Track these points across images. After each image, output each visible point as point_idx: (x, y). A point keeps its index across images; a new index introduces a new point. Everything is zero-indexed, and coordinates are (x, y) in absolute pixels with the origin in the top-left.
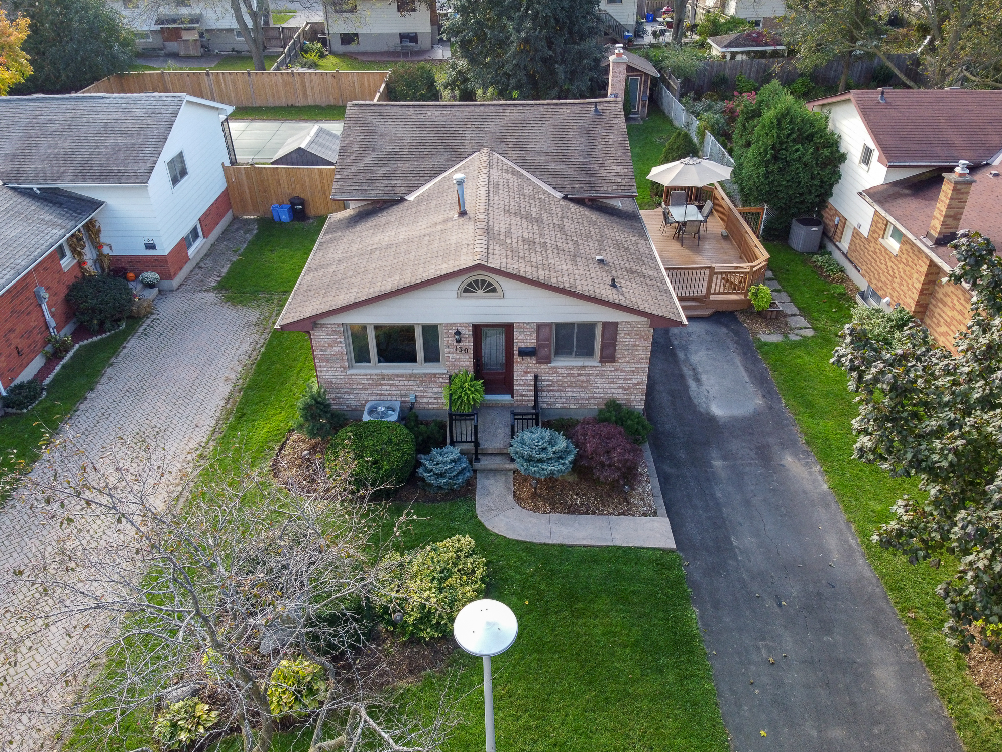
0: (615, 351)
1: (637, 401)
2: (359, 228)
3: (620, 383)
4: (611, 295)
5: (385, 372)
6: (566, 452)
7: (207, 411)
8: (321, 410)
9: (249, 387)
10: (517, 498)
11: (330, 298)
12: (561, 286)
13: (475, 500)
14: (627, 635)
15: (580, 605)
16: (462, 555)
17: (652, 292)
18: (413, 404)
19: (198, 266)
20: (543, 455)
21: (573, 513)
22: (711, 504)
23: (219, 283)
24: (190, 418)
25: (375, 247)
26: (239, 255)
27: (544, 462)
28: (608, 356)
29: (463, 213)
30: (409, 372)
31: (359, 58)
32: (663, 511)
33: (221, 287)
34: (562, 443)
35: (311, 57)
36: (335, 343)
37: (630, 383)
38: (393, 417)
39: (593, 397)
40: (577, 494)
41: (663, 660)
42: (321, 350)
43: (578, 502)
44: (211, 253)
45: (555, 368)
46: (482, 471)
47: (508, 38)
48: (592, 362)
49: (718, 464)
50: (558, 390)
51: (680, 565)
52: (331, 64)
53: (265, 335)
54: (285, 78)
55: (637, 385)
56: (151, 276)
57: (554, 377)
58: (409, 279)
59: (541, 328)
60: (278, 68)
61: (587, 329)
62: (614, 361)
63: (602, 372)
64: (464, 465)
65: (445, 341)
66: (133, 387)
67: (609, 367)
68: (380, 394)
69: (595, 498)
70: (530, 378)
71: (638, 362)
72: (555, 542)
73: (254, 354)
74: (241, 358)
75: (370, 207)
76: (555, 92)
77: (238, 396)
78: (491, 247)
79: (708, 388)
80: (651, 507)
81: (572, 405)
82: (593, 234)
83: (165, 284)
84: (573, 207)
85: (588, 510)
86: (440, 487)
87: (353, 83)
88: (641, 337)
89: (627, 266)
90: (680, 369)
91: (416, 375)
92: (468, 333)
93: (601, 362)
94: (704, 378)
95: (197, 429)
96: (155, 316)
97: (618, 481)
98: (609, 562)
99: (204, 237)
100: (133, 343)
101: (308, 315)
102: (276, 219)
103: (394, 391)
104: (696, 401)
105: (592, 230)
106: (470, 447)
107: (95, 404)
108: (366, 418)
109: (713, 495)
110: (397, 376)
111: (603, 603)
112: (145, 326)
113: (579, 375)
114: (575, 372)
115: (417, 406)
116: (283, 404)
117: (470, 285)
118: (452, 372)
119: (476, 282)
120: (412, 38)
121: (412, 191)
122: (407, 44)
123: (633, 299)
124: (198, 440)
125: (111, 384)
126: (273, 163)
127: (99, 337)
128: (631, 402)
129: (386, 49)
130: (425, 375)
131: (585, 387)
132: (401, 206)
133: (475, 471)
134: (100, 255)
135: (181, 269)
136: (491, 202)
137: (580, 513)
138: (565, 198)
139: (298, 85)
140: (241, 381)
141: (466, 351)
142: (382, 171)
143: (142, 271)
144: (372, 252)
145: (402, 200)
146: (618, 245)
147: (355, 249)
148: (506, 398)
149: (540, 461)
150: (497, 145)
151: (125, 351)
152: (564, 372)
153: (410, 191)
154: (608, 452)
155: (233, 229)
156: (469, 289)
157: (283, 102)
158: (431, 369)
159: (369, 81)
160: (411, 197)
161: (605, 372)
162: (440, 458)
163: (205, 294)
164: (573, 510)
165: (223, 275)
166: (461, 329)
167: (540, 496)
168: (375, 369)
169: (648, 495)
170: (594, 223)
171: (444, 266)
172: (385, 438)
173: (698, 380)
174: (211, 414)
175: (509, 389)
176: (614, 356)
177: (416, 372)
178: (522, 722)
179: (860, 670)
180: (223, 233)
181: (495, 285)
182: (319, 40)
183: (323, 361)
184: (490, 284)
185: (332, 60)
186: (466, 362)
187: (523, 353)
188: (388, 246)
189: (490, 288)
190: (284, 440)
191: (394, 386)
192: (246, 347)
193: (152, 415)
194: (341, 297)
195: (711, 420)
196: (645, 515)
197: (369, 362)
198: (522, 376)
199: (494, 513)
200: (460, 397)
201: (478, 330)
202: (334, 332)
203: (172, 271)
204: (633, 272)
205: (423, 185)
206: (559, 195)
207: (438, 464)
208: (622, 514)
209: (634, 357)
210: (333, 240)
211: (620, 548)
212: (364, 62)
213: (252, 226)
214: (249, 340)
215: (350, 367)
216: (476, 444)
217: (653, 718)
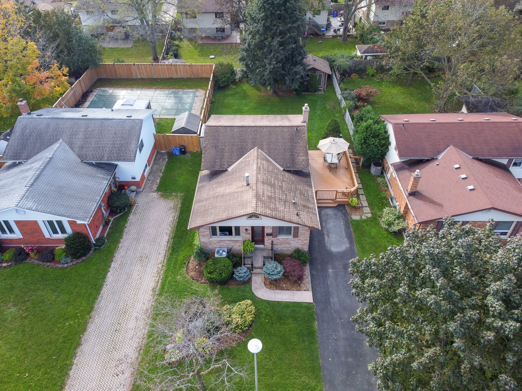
0: (298, 234)
2: (212, 182)
3: (300, 243)
4: (296, 219)
5: (222, 239)
6: (281, 271)
7: (162, 247)
9: (174, 237)
10: (265, 284)
13: (252, 285)
14: (296, 331)
15: (282, 321)
16: (248, 306)
17: (310, 216)
18: (231, 249)
19: (148, 179)
20: (273, 273)
21: (282, 290)
22: (326, 286)
23: (157, 188)
24: (157, 250)
26: (163, 173)
27: (274, 275)
28: (296, 235)
29: (248, 185)
30: (230, 239)
32: (310, 289)
33: (158, 190)
34: (280, 268)
36: (207, 231)
37: (303, 243)
38: (225, 254)
39: (291, 247)
40: (284, 283)
41: (305, 338)
42: (202, 233)
43: (284, 286)
44: (151, 171)
45: (278, 238)
46: (254, 274)
48: (291, 237)
49: (330, 271)
50: (279, 245)
51: (314, 308)
53: (177, 213)
54: (168, 66)
55: (305, 244)
56: (133, 188)
57: (278, 241)
59: (273, 228)
61: (289, 228)
63: (294, 240)
64: (248, 273)
65: (241, 230)
66: (135, 237)
67: (296, 239)
69: (290, 285)
70: (270, 241)
71: (306, 238)
72: (276, 300)
73: (174, 222)
74: (170, 224)
77: (171, 241)
78: (257, 203)
79: (331, 239)
80: (307, 288)
81: (284, 249)
82: (293, 188)
83: (138, 190)
84: (287, 174)
85: (287, 289)
86: (241, 281)
87: (198, 69)
88: (306, 231)
89: (303, 203)
90: (323, 231)
92: (250, 229)
93: (293, 237)
94: (330, 235)
95: (160, 255)
96: (137, 205)
97: (297, 280)
98: (292, 307)
99: (149, 166)
100: (131, 217)
101: (199, 226)
102: (174, 153)
103: (225, 244)
104: (326, 245)
105: (292, 186)
106: (250, 266)
107: (124, 244)
108: (216, 255)
109: (327, 283)
110: (226, 240)
111: (290, 321)
112: (134, 209)
114: (285, 240)
115: (233, 249)
116: (187, 244)
118: (244, 240)
119: (253, 215)
120: (222, 30)
122: (220, 33)
123: (304, 220)
124: (161, 259)
125: (128, 236)
127: (119, 215)
128: (303, 249)
130: (235, 239)
131: (288, 244)
132: (226, 173)
133: (252, 274)
134: (115, 181)
135: (143, 183)
136: (258, 179)
137: (285, 290)
138: (284, 170)
139: (174, 69)
140: (171, 234)
141: (249, 234)
142: (219, 157)
143: (130, 186)
144: (217, 197)
145: (226, 170)
146: (301, 193)
147: (211, 194)
148: (262, 246)
149: (272, 275)
150: (261, 146)
151: (129, 221)
152: (282, 240)
153: (229, 166)
154: (294, 271)
155: (158, 158)
156: (250, 217)
157: (167, 76)
158: (237, 238)
159: (205, 68)
160: (229, 169)
162: (241, 271)
163: (153, 194)
164: (282, 289)
165: (158, 184)
166: (247, 228)
167: (272, 284)
168: (219, 238)
169: (307, 283)
170: (293, 182)
171: (242, 211)
172: (223, 264)
173: (328, 236)
174: (163, 249)
175: (263, 244)
176: (298, 236)
177: (232, 239)
178: (264, 356)
179: (360, 341)
180: (154, 161)
181: (259, 217)
183: (202, 236)
186: (249, 237)
187: (268, 235)
188: (223, 195)
189: (257, 217)
190: (189, 260)
192: (171, 219)
193: (144, 249)
195: (330, 253)
196: (305, 290)
197: (216, 235)
198: (267, 240)
199: (258, 290)
200: (247, 249)
201: (253, 228)
202: (206, 228)
203: (140, 186)
204: (305, 207)
205: (234, 163)
206: (282, 169)
207: (240, 273)
208: (297, 290)
209: (304, 236)
210: (202, 187)
211: (296, 302)
212: (200, 44)
213: (165, 157)
214: (171, 215)
215: (211, 237)
216: (252, 265)
217: (301, 355)
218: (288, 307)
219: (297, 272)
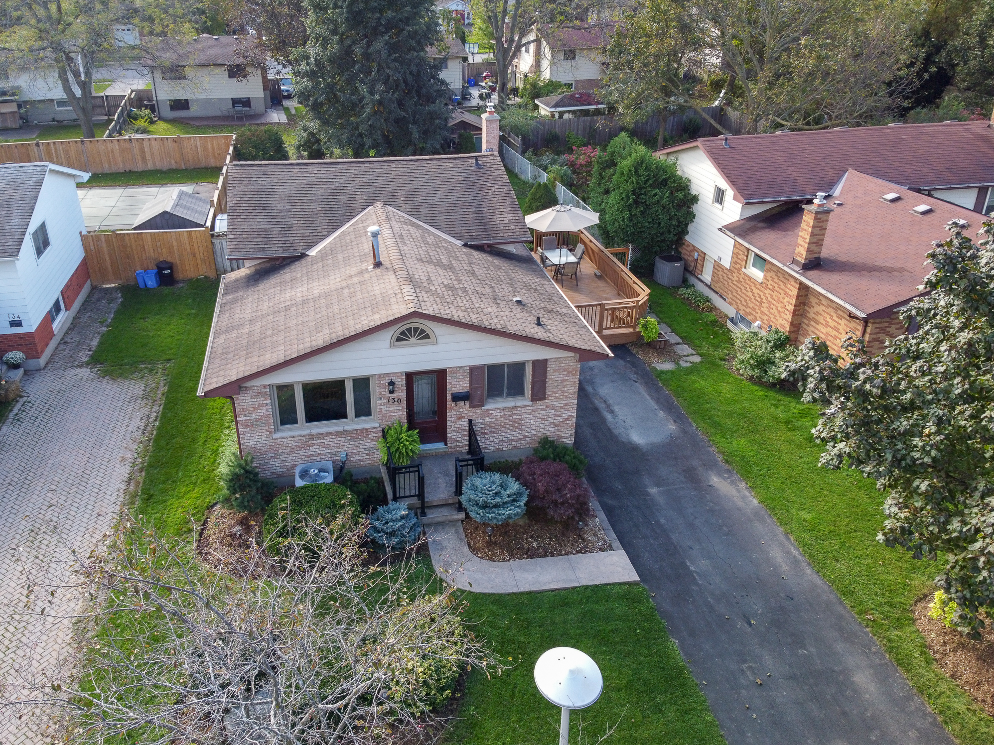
0: (545, 388)
1: (567, 437)
2: (261, 286)
3: (551, 420)
4: (539, 333)
5: (314, 431)
6: (519, 494)
7: (107, 496)
8: (251, 480)
9: (150, 466)
10: (472, 547)
11: (255, 359)
12: (494, 328)
13: (430, 556)
17: (573, 328)
18: (344, 463)
19: (63, 342)
20: (498, 500)
21: (531, 557)
22: (658, 531)
23: (92, 357)
24: (90, 507)
25: (288, 303)
26: (108, 326)
27: (499, 506)
28: (539, 394)
29: (378, 265)
30: (340, 428)
31: (192, 123)
32: (616, 544)
34: (514, 486)
35: (141, 123)
36: (262, 405)
37: (560, 419)
38: (329, 478)
39: (526, 437)
40: (532, 537)
42: (246, 415)
43: (535, 545)
44: (74, 326)
45: (488, 410)
46: (429, 525)
47: (361, 101)
48: (524, 401)
49: (653, 490)
50: (492, 432)
51: (648, 597)
52: (162, 130)
53: (156, 408)
54: (122, 144)
55: (567, 420)
56: (16, 355)
57: (488, 420)
58: (340, 332)
59: (474, 371)
60: (110, 135)
61: (518, 368)
62: (544, 399)
63: (533, 411)
64: (413, 521)
65: (377, 392)
66: (16, 480)
67: (540, 405)
68: (308, 456)
69: (551, 539)
70: (464, 423)
71: (567, 397)
72: (522, 590)
73: (148, 429)
74: (134, 435)
75: (268, 265)
76: (410, 149)
77: (141, 477)
78: (419, 295)
79: (623, 418)
80: (605, 541)
81: (505, 447)
82: (502, 277)
83: (32, 363)
84: (476, 254)
85: (546, 553)
86: (393, 547)
87: (196, 147)
88: (569, 372)
89: (543, 305)
90: (592, 403)
91: (347, 432)
92: (401, 382)
93: (532, 400)
94: (616, 409)
95: (101, 518)
96: (25, 399)
97: (573, 518)
98: (580, 603)
99: (67, 310)
101: (234, 378)
102: (142, 285)
103: (323, 450)
104: (616, 432)
105: (500, 274)
106: (416, 501)
108: (299, 483)
109: (657, 522)
110: (327, 434)
112: (15, 411)
113: (511, 415)
114: (508, 413)
115: (348, 464)
116: (193, 479)
117: (403, 333)
118: (385, 424)
119: (409, 330)
120: (246, 102)
121: (312, 246)
122: (240, 108)
123: (560, 336)
124: (105, 530)
126: (135, 229)
128: (561, 438)
129: (218, 113)
130: (357, 430)
131: (517, 427)
132: (303, 261)
133: (423, 525)
135: (47, 345)
136: (402, 252)
137: (539, 556)
138: (465, 245)
139: (136, 151)
140: (140, 460)
141: (399, 401)
142: (277, 229)
143: (6, 352)
144: (287, 309)
145: (303, 256)
146: (527, 286)
147: (265, 308)
148: (439, 446)
149: (496, 506)
150: (390, 199)
152: (497, 414)
153: (310, 246)
154: (558, 490)
155: (94, 299)
156: (402, 337)
157: (121, 168)
158: (363, 423)
159: (212, 144)
160: (313, 252)
161: (536, 410)
162: (388, 516)
163: (78, 370)
164: (531, 554)
165: (94, 348)
166: (394, 379)
167: (495, 544)
168: (303, 429)
169: (599, 530)
170: (499, 268)
171: (377, 316)
173: (612, 412)
174: (113, 499)
175: (443, 438)
176: (544, 393)
177: (347, 428)
180: (83, 305)
181: (428, 331)
182: (146, 107)
183: (247, 426)
184: (423, 331)
185: (161, 126)
186: (399, 413)
187: (457, 398)
188: (303, 302)
189: (424, 335)
190: (204, 518)
191: (324, 445)
192: (137, 422)
193: (45, 508)
194: (268, 356)
195: (634, 449)
196: (602, 550)
197: (295, 421)
198: (455, 421)
199: (453, 568)
200: (397, 450)
201: (410, 377)
202: (259, 394)
203: (39, 348)
204: (550, 311)
205: (322, 240)
206: (459, 243)
207: (387, 523)
208: (580, 552)
209: (563, 392)
210: (235, 301)
211: (587, 587)
212: (198, 127)
213: (114, 295)
214: (139, 415)
215: (277, 430)
216: (421, 495)
218: (567, 604)
219: (571, 490)
